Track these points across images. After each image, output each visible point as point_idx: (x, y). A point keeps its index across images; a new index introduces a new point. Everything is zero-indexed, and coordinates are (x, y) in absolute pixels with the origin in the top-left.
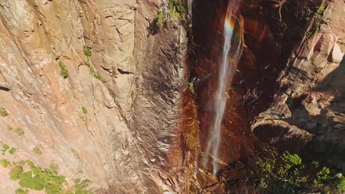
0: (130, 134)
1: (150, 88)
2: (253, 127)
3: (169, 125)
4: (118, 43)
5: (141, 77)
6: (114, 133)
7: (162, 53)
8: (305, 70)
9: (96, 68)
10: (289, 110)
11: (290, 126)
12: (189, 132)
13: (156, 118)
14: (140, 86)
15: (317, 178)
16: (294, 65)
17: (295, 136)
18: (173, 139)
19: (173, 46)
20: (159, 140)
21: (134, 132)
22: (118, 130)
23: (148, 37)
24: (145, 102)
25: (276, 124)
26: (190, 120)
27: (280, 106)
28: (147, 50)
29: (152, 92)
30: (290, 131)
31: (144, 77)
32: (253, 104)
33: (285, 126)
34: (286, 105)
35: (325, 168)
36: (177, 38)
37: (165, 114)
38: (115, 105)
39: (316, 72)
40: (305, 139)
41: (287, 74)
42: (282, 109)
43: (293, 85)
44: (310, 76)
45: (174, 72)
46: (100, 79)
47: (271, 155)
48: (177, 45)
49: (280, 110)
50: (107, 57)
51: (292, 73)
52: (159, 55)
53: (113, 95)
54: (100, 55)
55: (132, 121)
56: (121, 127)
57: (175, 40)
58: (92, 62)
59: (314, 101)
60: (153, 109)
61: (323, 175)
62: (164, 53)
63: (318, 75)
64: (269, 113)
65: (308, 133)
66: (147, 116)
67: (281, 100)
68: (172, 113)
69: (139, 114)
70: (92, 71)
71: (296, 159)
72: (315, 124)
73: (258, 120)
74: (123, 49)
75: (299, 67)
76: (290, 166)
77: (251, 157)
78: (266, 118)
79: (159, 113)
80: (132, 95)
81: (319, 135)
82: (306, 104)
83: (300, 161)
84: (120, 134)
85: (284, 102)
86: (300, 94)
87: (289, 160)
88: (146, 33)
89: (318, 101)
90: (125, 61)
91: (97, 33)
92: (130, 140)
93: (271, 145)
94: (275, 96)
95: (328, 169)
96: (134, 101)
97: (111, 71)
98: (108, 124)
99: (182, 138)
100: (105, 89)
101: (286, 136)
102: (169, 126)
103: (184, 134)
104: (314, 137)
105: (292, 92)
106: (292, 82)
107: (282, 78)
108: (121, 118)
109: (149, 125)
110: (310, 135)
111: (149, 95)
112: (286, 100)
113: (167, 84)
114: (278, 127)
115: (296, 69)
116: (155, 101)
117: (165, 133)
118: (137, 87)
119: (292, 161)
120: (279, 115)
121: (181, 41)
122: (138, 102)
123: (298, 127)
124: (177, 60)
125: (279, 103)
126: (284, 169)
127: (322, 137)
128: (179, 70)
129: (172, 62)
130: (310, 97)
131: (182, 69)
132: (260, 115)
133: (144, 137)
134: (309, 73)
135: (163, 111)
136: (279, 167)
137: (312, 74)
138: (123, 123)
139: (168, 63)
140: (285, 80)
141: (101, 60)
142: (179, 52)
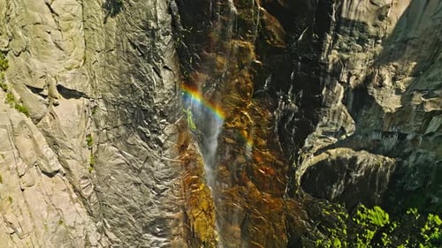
0: (92, 227)
1: (119, 122)
2: (299, 173)
3: (159, 193)
4: (53, 32)
5: (101, 104)
6: (62, 227)
7: (131, 48)
8: (362, 19)
9: (18, 90)
10: (350, 118)
11: (357, 154)
12: (196, 206)
13: (136, 184)
14: (102, 123)
15: (423, 240)
16: (344, 15)
17: (368, 170)
18: (171, 223)
19: (146, 28)
20: (146, 229)
21: (100, 224)
22: (69, 221)
23: (105, 23)
24: (113, 156)
25: (334, 157)
26: (195, 181)
27: (335, 112)
28: (107, 47)
29: (123, 131)
30: (358, 163)
31: (106, 103)
32: (292, 123)
33: (349, 157)
34: (344, 108)
35: (431, 216)
36: (153, 11)
37: (149, 171)
38: (60, 167)
39: (381, 18)
40: (387, 171)
41: (335, 38)
42: (339, 118)
43: (348, 59)
44: (372, 30)
45: (155, 77)
46: (26, 113)
47: (337, 221)
48: (153, 24)
49: (336, 121)
50: (36, 64)
51: (344, 33)
52: (128, 52)
53: (54, 145)
54: (21, 59)
55: (94, 198)
56: (75, 214)
57: (149, 16)
58: (10, 80)
59: (387, 82)
60: (128, 165)
61: (433, 231)
62: (135, 47)
63: (384, 24)
64: (320, 134)
65: (387, 158)
66: (120, 183)
67: (334, 98)
68: (162, 165)
69: (106, 182)
70: (11, 99)
71: (379, 216)
72: (395, 137)
73: (305, 156)
74: (63, 45)
75: (352, 17)
76: (372, 233)
77: (306, 234)
78: (316, 148)
79: (140, 171)
80: (89, 142)
81: (406, 156)
82: (375, 91)
83: (387, 216)
84: (73, 228)
85: (339, 103)
86: (362, 76)
87: (368, 221)
88: (102, 15)
89: (394, 80)
90: (70, 69)
91: (13, 15)
92: (93, 239)
93: (334, 201)
94: (324, 92)
95: (437, 217)
96: (95, 157)
97: (45, 92)
98: (49, 209)
99: (186, 219)
100: (38, 134)
101: (353, 174)
102: (159, 195)
103: (188, 212)
104: (399, 164)
105: (350, 75)
106: (345, 56)
107: (329, 53)
108: (74, 196)
109: (125, 202)
110: (392, 160)
111: (119, 137)
112: (342, 96)
113: (147, 106)
114: (339, 161)
115: (348, 22)
116: (129, 147)
117: (155, 212)
118: (97, 127)
119: (374, 221)
120: (336, 134)
121: (159, 17)
122: (101, 158)
123: (370, 152)
124: (156, 54)
125: (333, 107)
126: (365, 241)
127: (412, 158)
128: (162, 73)
129: (149, 61)
130: (380, 75)
131: (167, 72)
132: (307, 145)
133: (119, 230)
134: (370, 24)
135: (146, 165)
136: (356, 241)
137: (375, 26)
138: (78, 206)
139: (144, 65)
140: (334, 55)
141: (25, 72)
142: (159, 39)
